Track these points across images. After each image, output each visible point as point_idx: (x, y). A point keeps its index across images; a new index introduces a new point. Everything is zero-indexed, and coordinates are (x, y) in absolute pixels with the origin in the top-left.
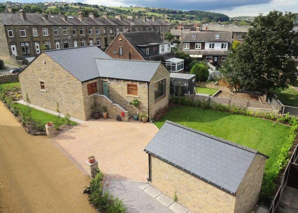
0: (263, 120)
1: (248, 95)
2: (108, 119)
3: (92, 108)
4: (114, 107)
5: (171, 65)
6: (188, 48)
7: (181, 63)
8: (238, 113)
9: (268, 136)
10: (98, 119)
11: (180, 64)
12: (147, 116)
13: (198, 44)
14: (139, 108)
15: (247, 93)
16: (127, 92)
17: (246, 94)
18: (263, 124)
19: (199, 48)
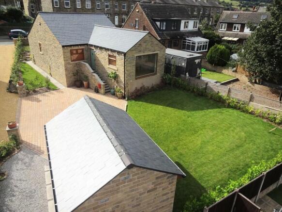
0: (263, 122)
1: (268, 88)
2: (88, 89)
3: (74, 75)
4: (93, 77)
5: (191, 44)
6: (224, 29)
7: (204, 43)
8: (235, 107)
9: (254, 144)
10: (79, 87)
11: (202, 44)
12: (123, 92)
13: (237, 25)
14: (117, 82)
15: (269, 87)
16: (108, 63)
17: (267, 87)
18: (259, 126)
19: (238, 29)
